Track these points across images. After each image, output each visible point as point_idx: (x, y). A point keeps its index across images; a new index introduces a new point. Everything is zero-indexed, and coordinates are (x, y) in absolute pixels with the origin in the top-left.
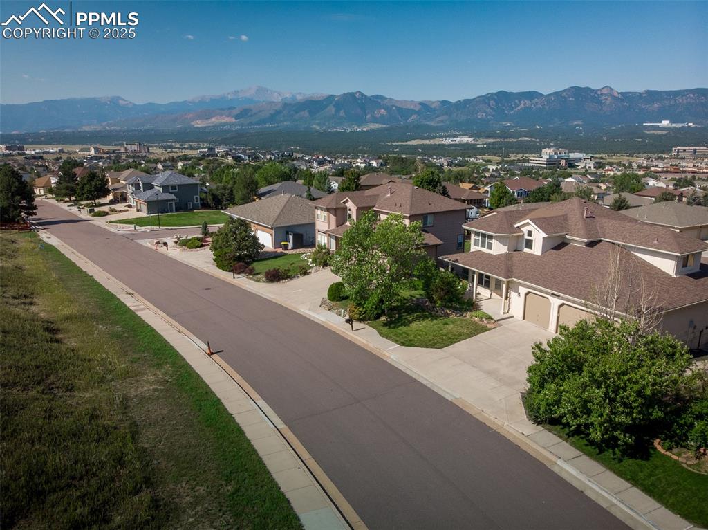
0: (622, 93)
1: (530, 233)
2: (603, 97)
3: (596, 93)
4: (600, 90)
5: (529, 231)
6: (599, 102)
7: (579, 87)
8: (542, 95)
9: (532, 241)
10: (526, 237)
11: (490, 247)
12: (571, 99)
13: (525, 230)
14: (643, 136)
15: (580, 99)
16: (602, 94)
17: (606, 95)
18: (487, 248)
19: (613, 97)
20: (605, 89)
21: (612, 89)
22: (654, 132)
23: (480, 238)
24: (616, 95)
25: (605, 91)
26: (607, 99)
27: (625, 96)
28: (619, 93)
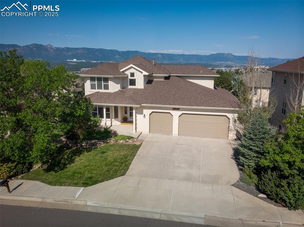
0: (56, 48)
1: (132, 75)
2: (49, 49)
3: (45, 47)
4: (47, 46)
5: (131, 73)
6: (47, 51)
7: (37, 44)
8: (21, 47)
9: (135, 80)
10: (130, 77)
11: (106, 87)
12: (34, 49)
13: (128, 73)
14: (68, 65)
15: (39, 49)
16: (48, 48)
17: (50, 48)
18: (104, 89)
19: (53, 49)
20: (49, 45)
21: (52, 46)
22: (71, 63)
23: (96, 82)
24: (54, 48)
25: (49, 46)
26: (50, 50)
27: (58, 49)
28: (55, 48)
